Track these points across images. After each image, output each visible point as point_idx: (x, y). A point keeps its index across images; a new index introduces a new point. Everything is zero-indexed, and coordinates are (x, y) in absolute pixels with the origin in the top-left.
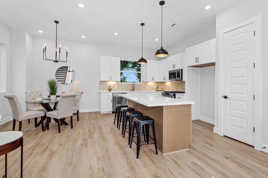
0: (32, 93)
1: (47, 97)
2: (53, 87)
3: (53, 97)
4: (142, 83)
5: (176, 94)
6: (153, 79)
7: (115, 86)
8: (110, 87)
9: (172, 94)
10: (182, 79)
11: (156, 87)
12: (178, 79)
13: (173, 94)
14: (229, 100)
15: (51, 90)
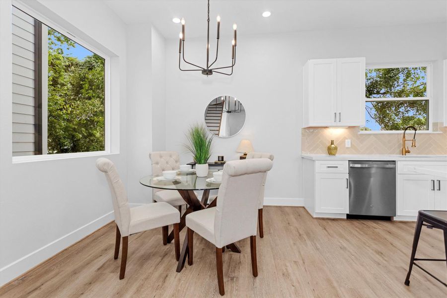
0: (161, 157)
1: (189, 169)
2: (201, 140)
3: (202, 169)
4: (434, 130)
7: (345, 142)
8: (332, 143)
15: (197, 150)
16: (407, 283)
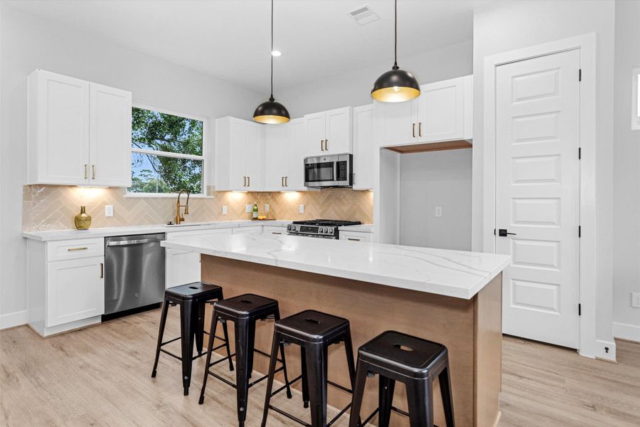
4: (209, 194)
5: (339, 228)
6: (247, 181)
7: (104, 208)
8: (83, 210)
9: (331, 229)
10: (351, 183)
11: (249, 208)
12: (341, 183)
13: (333, 228)
14: (511, 240)
16: (154, 375)
